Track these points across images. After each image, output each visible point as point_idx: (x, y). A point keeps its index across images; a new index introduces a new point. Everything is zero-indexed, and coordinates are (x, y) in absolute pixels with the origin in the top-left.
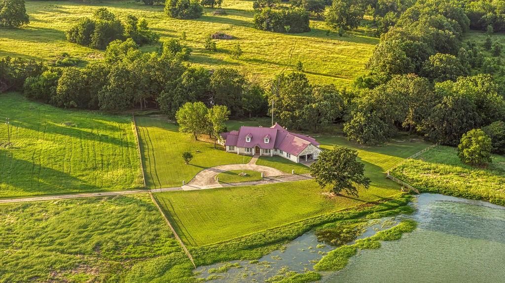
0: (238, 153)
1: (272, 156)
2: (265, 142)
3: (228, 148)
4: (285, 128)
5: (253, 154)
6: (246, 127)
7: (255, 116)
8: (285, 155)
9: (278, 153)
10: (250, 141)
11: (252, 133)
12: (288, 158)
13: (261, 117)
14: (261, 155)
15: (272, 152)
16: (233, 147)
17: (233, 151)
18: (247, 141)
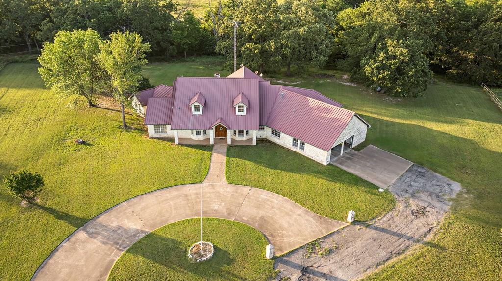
0: (177, 141)
1: (254, 143)
2: (238, 113)
3: (151, 129)
4: (259, 74)
5: (212, 142)
6: (187, 80)
7: (192, 55)
8: (286, 141)
9: (267, 133)
10: (201, 113)
11: (203, 92)
12: (297, 149)
13: (200, 55)
14: (229, 142)
15: (255, 135)
16: (164, 126)
17: (163, 135)
18: (194, 113)
